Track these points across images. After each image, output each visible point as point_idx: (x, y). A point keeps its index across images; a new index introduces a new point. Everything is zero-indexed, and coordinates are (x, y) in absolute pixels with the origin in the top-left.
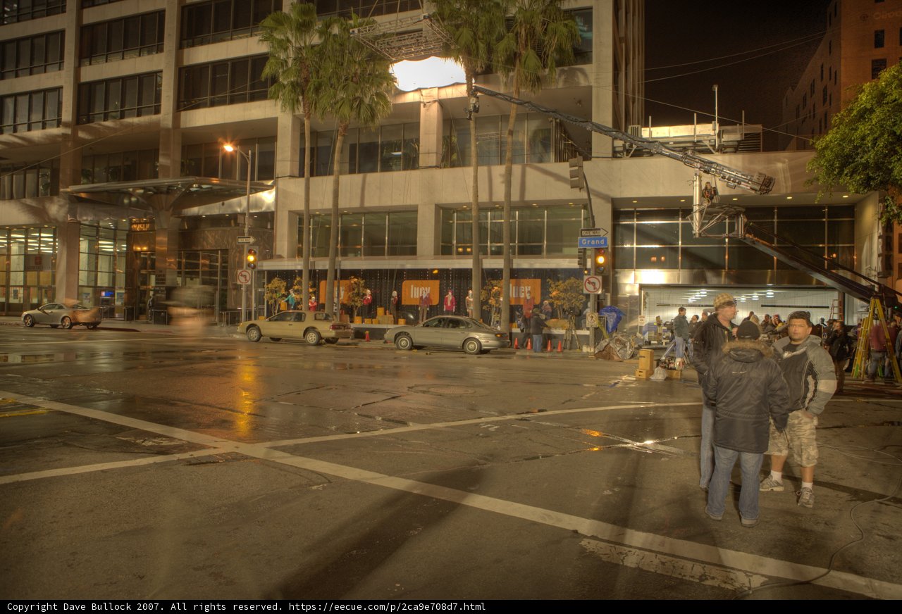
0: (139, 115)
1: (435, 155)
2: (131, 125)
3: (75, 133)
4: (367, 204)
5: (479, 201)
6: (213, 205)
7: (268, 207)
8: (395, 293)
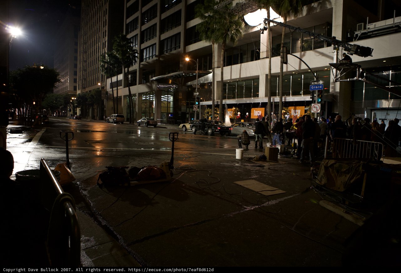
0: (175, 50)
1: (266, 52)
2: (173, 54)
3: (159, 58)
4: (242, 76)
5: (271, 73)
6: (194, 81)
7: (210, 81)
8: (247, 114)
